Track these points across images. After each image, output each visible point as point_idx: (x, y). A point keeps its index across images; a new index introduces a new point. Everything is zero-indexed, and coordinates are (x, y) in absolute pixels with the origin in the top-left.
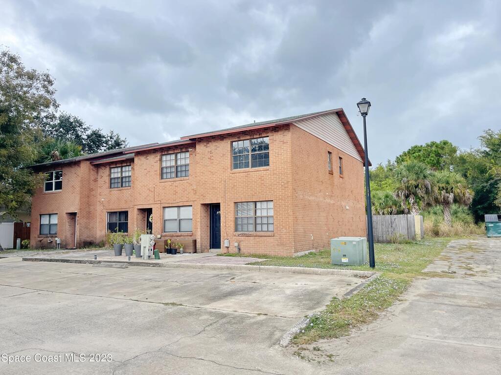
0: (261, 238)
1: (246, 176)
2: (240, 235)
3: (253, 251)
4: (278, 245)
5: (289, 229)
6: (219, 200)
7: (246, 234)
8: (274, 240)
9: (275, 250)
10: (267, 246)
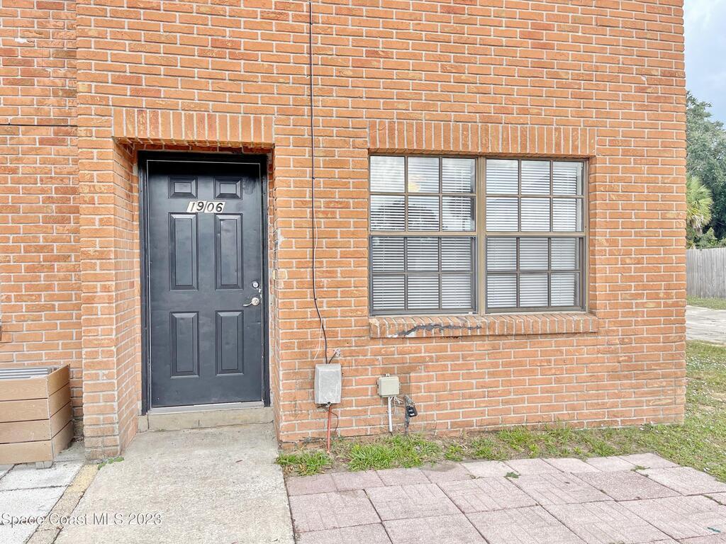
2: (413, 334)
3: (482, 413)
4: (614, 375)
5: (668, 296)
6: (268, 126)
7: (448, 327)
8: (598, 352)
9: (598, 396)
10: (558, 381)
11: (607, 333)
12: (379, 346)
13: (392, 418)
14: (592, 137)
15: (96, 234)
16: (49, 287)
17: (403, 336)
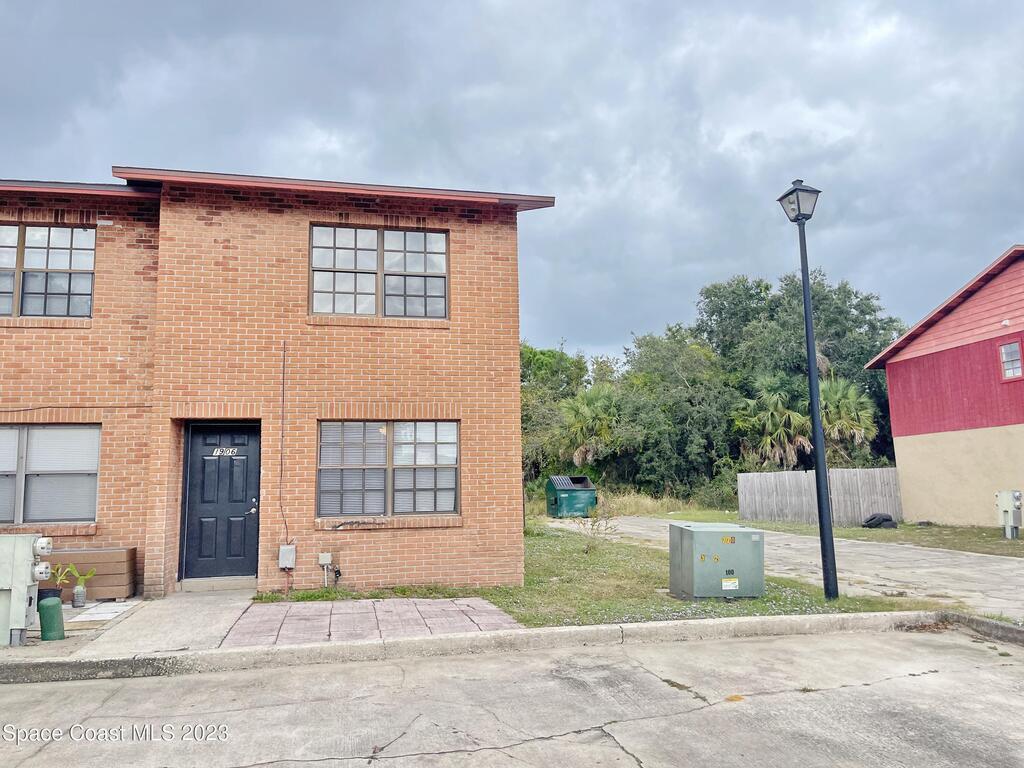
0: (417, 535)
1: (368, 340)
2: (341, 528)
3: (386, 577)
4: (473, 553)
5: (510, 504)
6: (258, 409)
7: (364, 523)
8: (463, 539)
9: (463, 568)
10: (436, 557)
11: (469, 527)
12: (320, 534)
13: (326, 578)
14: (459, 408)
15: (158, 470)
16: (127, 502)
17: (335, 529)
